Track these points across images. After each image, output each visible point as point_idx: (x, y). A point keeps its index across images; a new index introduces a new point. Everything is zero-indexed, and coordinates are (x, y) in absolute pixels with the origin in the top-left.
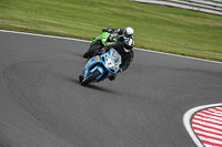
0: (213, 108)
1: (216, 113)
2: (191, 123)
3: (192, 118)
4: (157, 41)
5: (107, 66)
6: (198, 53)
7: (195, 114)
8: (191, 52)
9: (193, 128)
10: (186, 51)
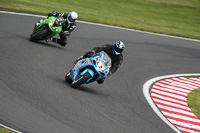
0: (170, 78)
1: (173, 84)
2: (150, 92)
3: (151, 87)
4: (119, 18)
5: (97, 69)
6: (156, 29)
7: (154, 84)
8: (150, 27)
9: (152, 97)
10: (145, 26)
